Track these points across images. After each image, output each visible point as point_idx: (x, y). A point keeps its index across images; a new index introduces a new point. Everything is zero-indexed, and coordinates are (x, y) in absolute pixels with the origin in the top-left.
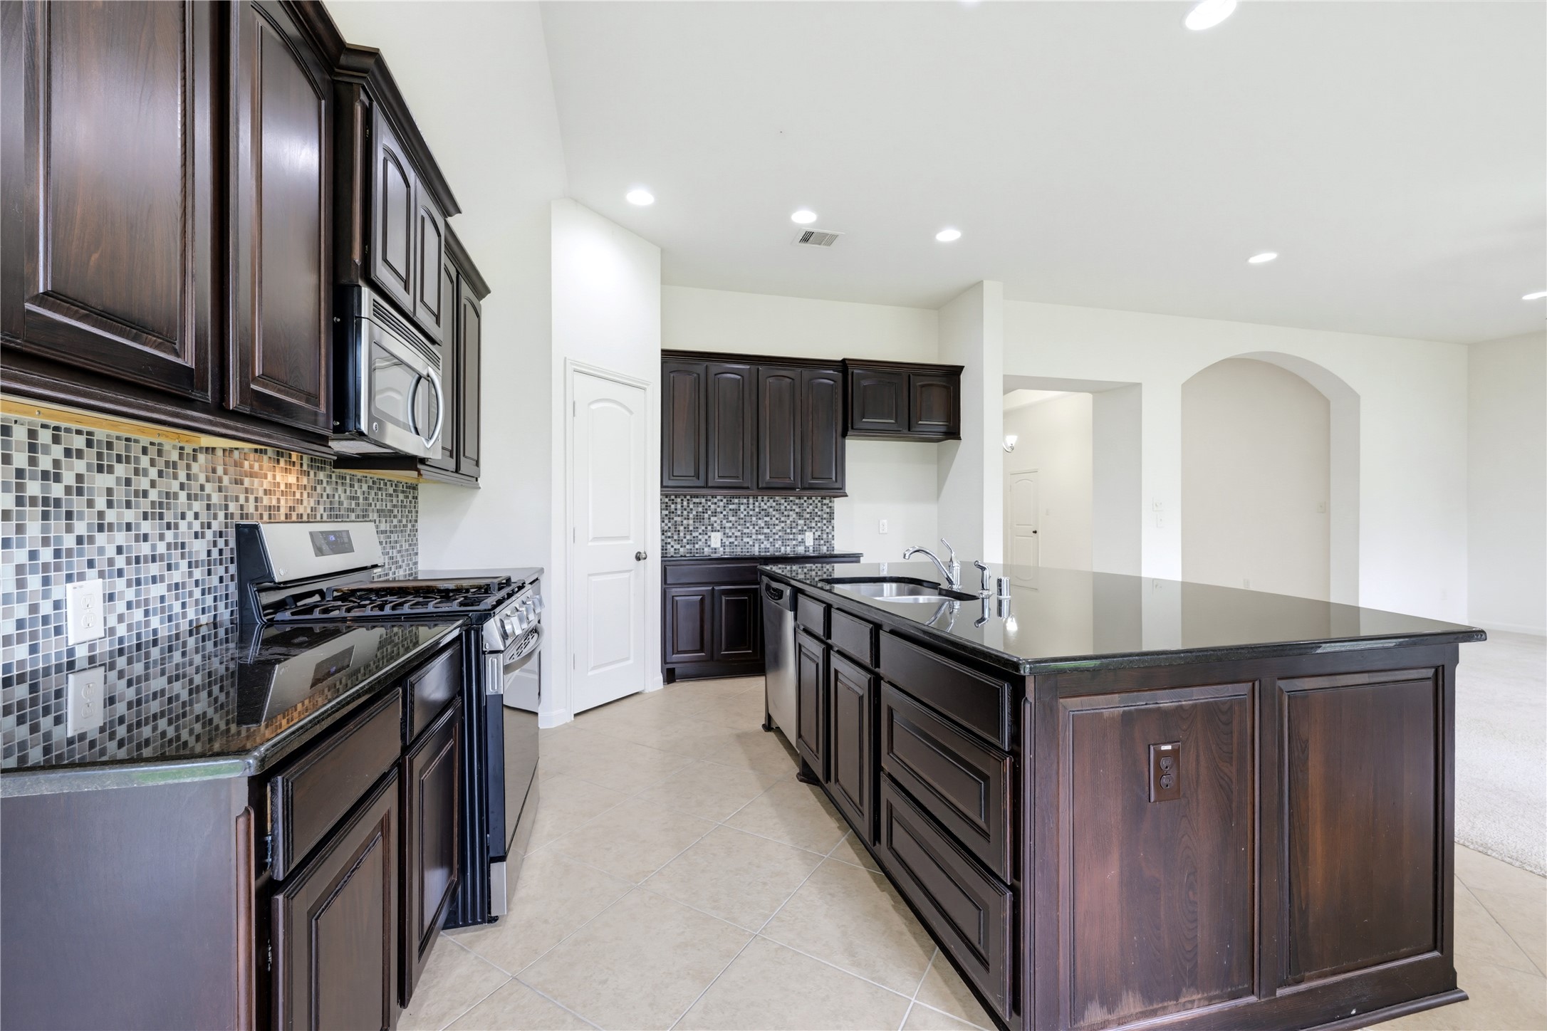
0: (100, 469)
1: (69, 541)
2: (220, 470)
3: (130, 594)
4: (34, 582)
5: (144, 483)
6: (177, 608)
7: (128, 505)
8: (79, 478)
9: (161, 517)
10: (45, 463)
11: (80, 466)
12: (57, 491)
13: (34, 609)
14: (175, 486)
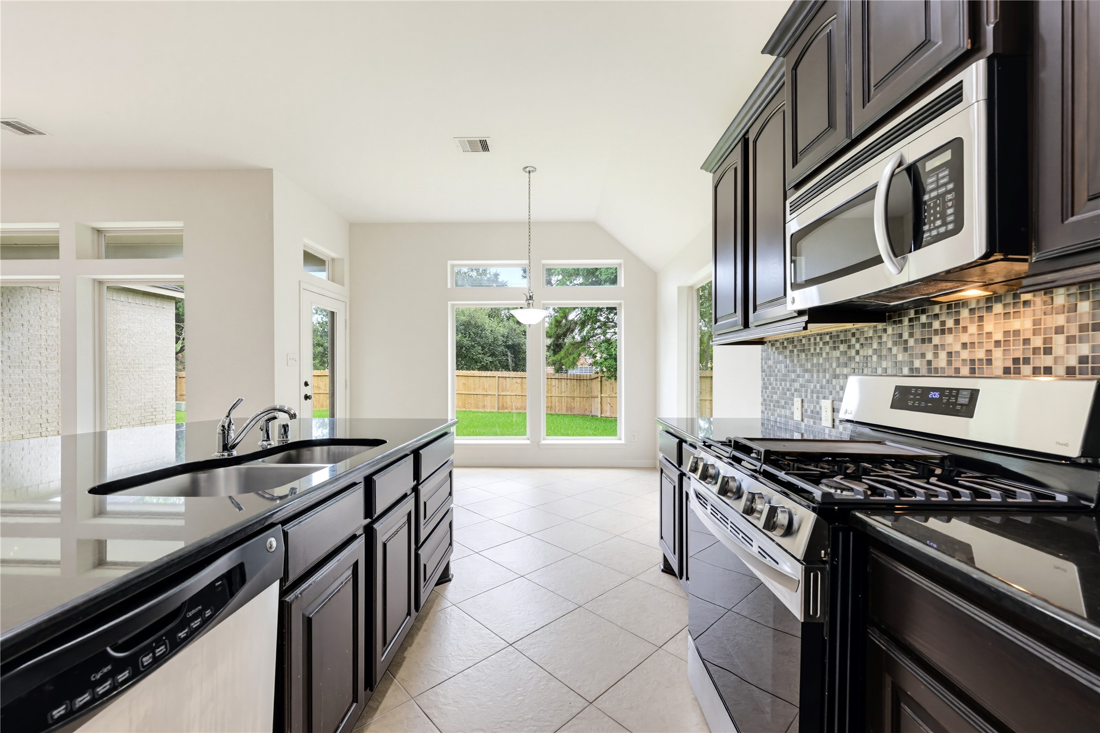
0: (834, 349)
2: (906, 336)
4: (815, 396)
8: (827, 353)
12: (821, 360)
13: (814, 406)
14: (870, 352)
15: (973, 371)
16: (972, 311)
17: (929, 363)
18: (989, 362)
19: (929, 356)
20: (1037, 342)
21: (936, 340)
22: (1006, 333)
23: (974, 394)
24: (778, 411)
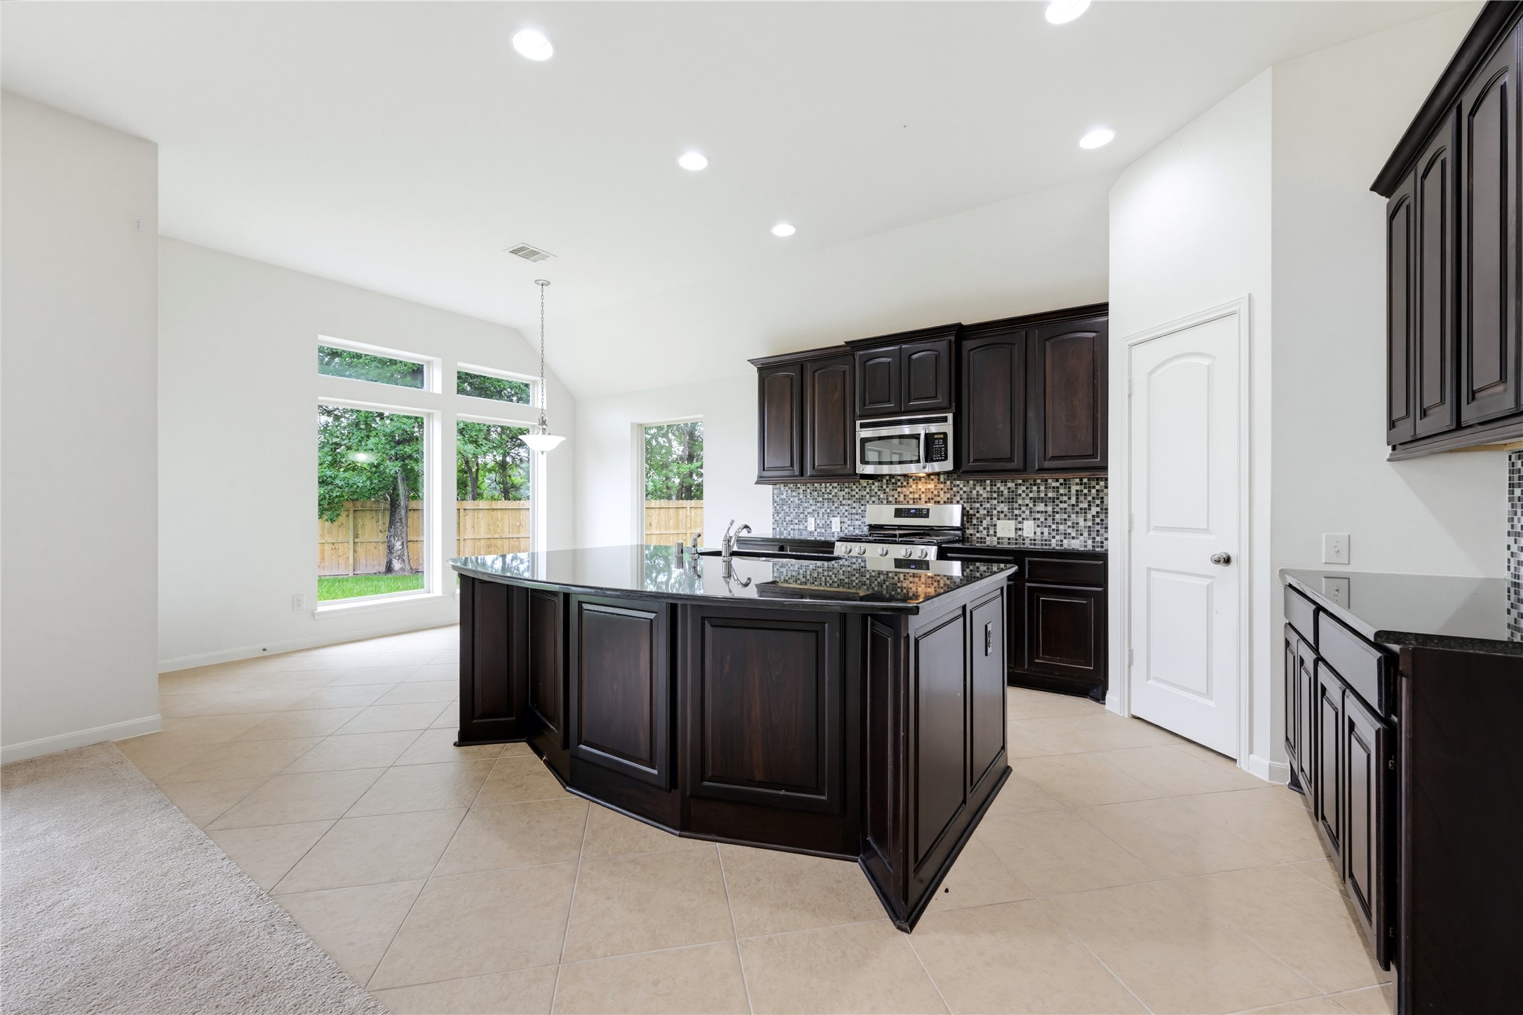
0: (841, 491)
1: (833, 508)
2: (885, 487)
3: (849, 522)
4: (826, 516)
5: (854, 493)
6: (863, 529)
7: (849, 499)
8: (836, 493)
9: (860, 502)
10: (828, 491)
11: (836, 490)
12: (831, 496)
13: (826, 522)
14: (865, 493)
15: (914, 502)
16: (914, 480)
17: (896, 499)
18: (920, 499)
19: (896, 496)
20: (936, 493)
21: (899, 490)
22: (926, 489)
23: (928, 510)
24: (792, 527)
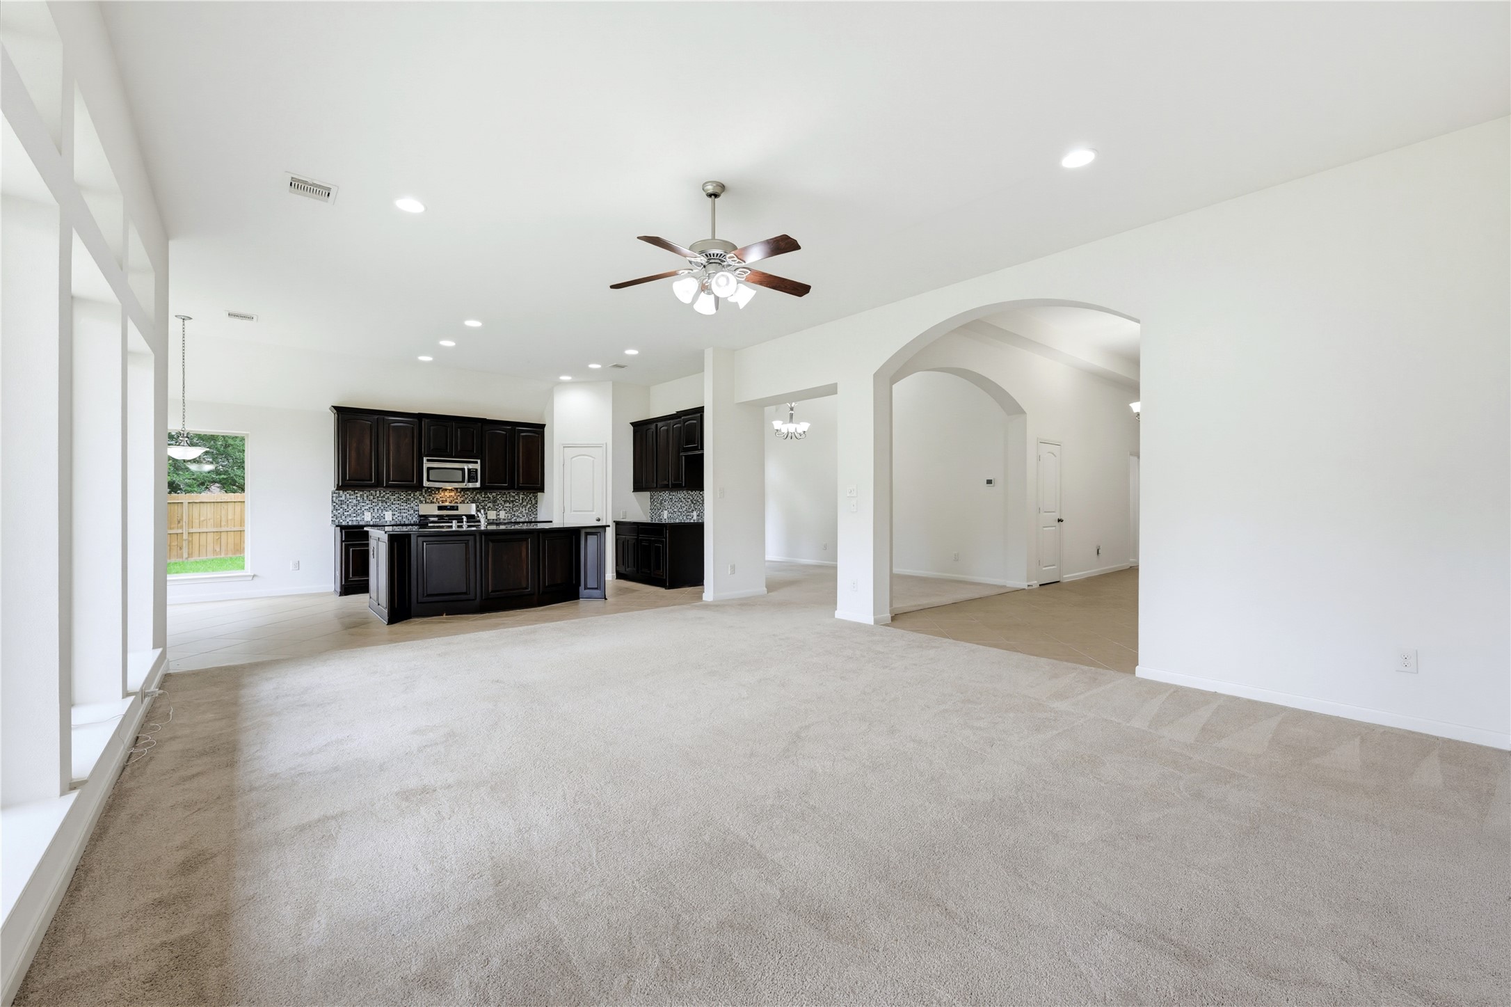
0: (392, 495)
1: (386, 506)
2: (424, 494)
3: (399, 515)
4: (380, 511)
5: (402, 497)
6: (410, 518)
7: (398, 500)
8: (388, 497)
9: (408, 502)
10: (382, 495)
11: (388, 495)
12: (384, 498)
13: (380, 514)
14: (410, 497)
16: (442, 491)
17: (431, 501)
18: (446, 501)
19: (431, 499)
20: (455, 497)
21: (433, 495)
22: (450, 496)
23: (458, 506)
24: (350, 519)
